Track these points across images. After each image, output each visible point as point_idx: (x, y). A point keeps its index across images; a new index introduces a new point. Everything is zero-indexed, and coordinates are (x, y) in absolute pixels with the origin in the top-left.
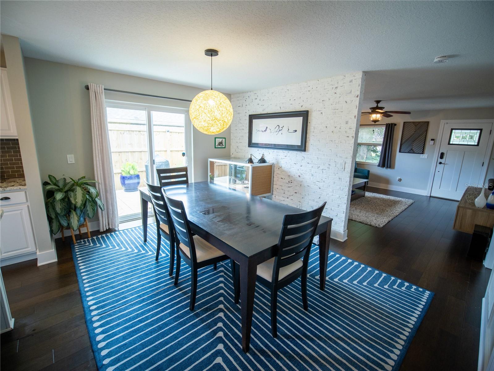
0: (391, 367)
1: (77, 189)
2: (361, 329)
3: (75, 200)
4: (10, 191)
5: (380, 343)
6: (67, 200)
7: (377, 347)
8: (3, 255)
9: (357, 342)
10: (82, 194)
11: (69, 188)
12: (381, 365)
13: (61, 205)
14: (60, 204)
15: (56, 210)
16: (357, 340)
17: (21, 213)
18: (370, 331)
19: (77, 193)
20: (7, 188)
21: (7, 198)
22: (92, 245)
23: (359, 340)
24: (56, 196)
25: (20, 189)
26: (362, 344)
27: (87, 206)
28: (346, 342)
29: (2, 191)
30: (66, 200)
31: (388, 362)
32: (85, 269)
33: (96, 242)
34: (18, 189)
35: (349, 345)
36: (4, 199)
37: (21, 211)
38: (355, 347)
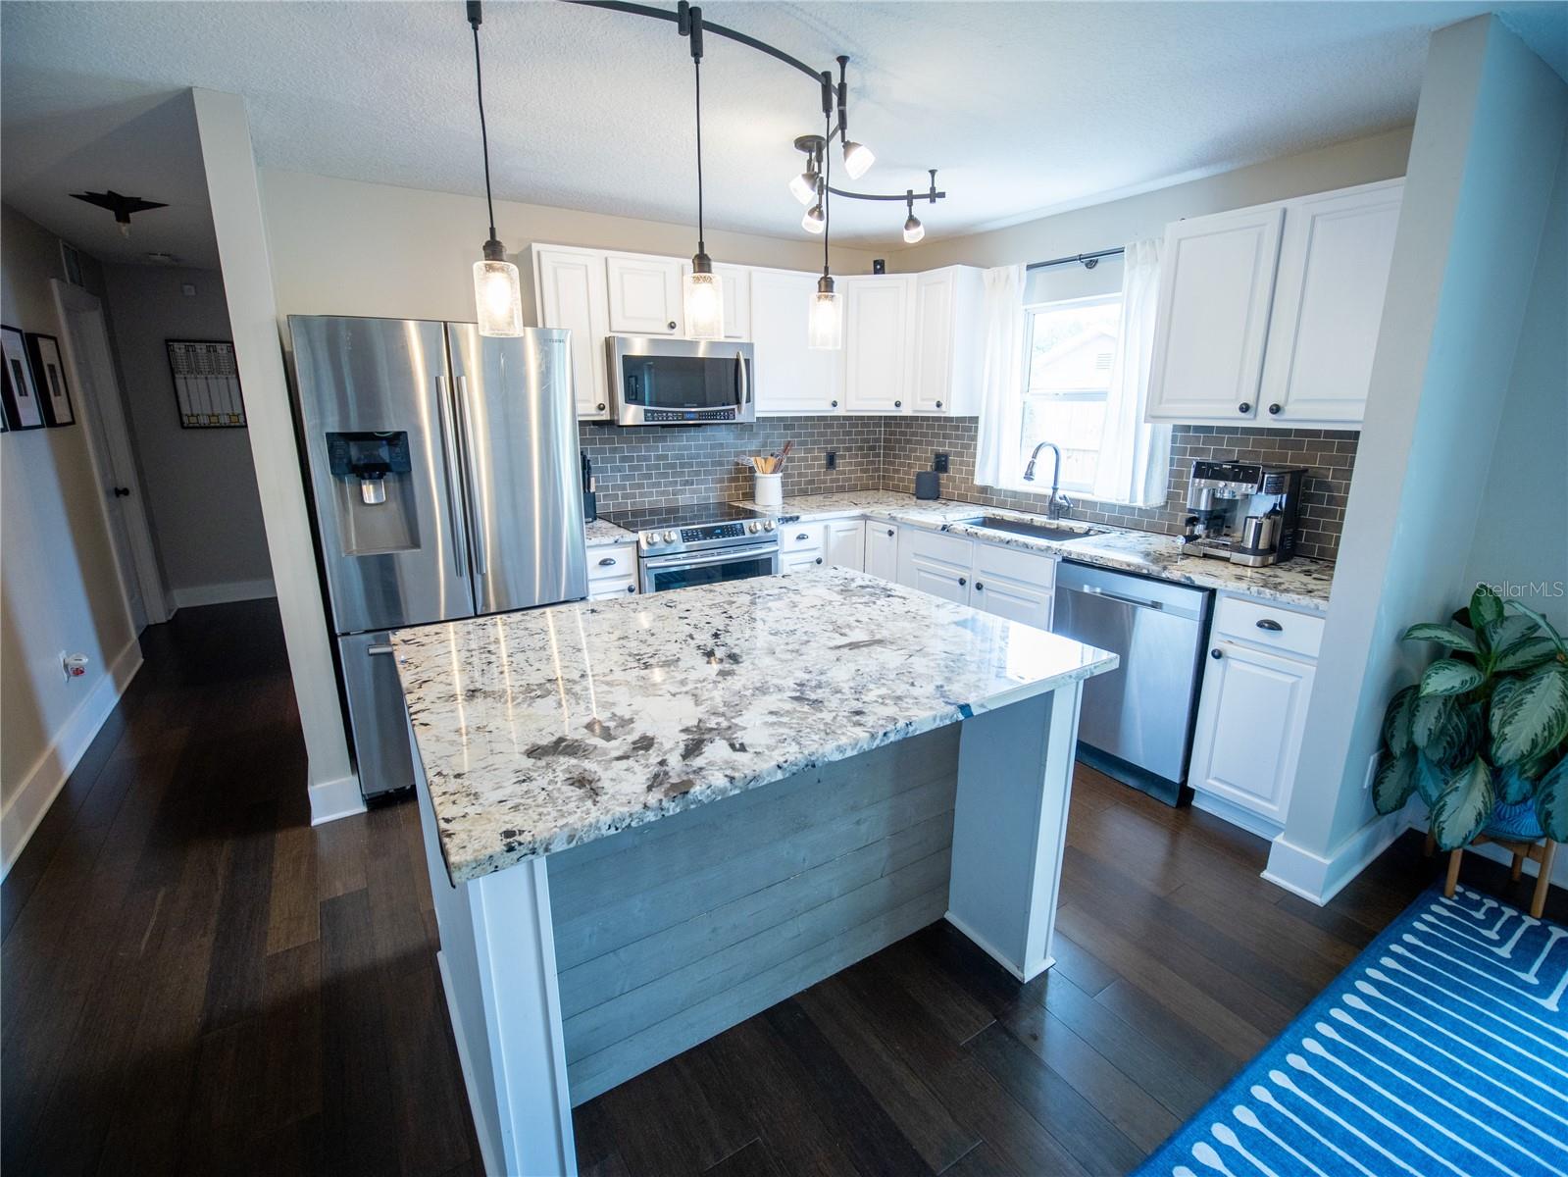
1: (1546, 681)
3: (1503, 725)
4: (1287, 607)
6: (1478, 710)
8: (1210, 781)
10: (1551, 713)
11: (1524, 666)
13: (1438, 719)
14: (1436, 714)
15: (1414, 729)
17: (1294, 686)
19: (1530, 696)
20: (1283, 595)
21: (1274, 626)
22: (1505, 952)
24: (1429, 677)
25: (1318, 609)
27: (1558, 776)
29: (1269, 599)
30: (1477, 708)
32: (1356, 1019)
33: (1537, 955)
34: (1312, 606)
36: (1266, 625)
37: (1294, 679)
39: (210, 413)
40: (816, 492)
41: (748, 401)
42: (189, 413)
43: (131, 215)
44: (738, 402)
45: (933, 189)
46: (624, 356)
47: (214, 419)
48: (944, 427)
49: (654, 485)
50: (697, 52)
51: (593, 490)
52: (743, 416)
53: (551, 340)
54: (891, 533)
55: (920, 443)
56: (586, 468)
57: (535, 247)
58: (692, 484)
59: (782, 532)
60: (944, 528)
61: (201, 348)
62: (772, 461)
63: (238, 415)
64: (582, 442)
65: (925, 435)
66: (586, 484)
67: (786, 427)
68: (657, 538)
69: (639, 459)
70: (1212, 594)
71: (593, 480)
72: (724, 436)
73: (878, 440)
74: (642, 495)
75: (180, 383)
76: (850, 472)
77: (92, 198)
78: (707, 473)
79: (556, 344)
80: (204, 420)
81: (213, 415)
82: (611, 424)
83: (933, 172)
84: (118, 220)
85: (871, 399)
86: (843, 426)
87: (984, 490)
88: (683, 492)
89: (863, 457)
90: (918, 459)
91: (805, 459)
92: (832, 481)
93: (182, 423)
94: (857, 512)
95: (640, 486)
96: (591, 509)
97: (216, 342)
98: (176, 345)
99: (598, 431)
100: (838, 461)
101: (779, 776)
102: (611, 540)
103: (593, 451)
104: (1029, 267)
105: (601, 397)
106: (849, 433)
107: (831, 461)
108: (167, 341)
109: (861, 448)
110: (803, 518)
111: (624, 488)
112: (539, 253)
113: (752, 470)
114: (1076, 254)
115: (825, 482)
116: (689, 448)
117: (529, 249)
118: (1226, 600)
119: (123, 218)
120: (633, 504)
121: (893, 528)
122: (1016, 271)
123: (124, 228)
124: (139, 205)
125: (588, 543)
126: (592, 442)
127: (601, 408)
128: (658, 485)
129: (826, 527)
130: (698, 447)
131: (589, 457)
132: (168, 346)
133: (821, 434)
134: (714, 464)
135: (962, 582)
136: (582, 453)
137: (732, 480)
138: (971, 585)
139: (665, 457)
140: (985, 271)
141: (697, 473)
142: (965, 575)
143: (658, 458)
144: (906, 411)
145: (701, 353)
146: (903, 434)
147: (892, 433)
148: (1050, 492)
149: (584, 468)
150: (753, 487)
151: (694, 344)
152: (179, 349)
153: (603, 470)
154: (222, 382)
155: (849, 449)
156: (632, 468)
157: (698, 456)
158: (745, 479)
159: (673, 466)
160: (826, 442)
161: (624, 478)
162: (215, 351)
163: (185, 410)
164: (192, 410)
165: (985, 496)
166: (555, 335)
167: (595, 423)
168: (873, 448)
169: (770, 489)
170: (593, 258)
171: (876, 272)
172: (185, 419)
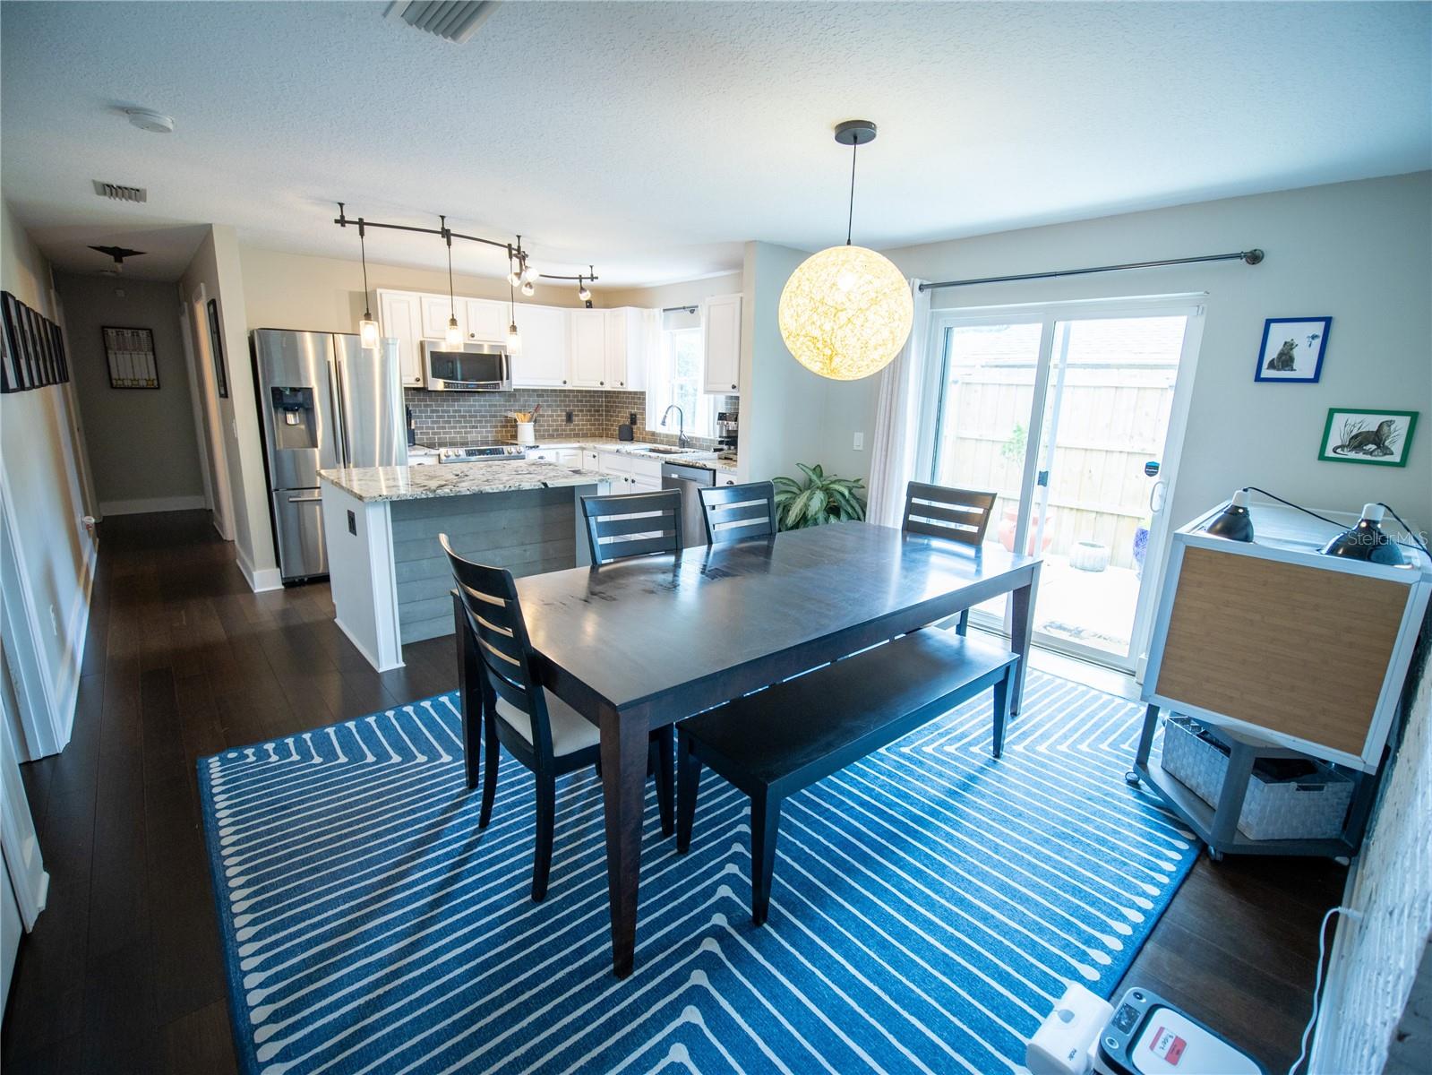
0: (259, 1042)
2: (405, 1024)
5: (334, 1058)
7: (327, 1040)
9: (376, 989)
12: (284, 1017)
16: (380, 991)
18: (385, 1053)
23: (379, 997)
26: (361, 1001)
28: (392, 959)
31: (276, 1043)
35: (381, 964)
38: (366, 976)
39: (132, 378)
40: (559, 436)
41: (508, 378)
42: (117, 378)
43: (124, 258)
44: (502, 379)
45: (592, 275)
46: (431, 352)
47: (135, 383)
48: (633, 398)
49: (452, 428)
50: (449, 244)
51: (413, 427)
52: (504, 386)
53: (388, 344)
54: (594, 457)
55: (622, 407)
56: (409, 414)
57: (379, 291)
58: (477, 428)
59: (528, 454)
60: (617, 451)
61: (128, 334)
62: (529, 415)
63: (153, 380)
64: (406, 400)
65: (625, 403)
66: (409, 424)
67: (538, 396)
68: (450, 453)
69: (443, 411)
70: (715, 471)
71: (413, 422)
72: (497, 400)
73: (602, 406)
74: (444, 433)
75: (112, 357)
76: (583, 425)
77: (102, 249)
78: (486, 422)
79: (391, 346)
80: (128, 383)
81: (135, 380)
82: (423, 390)
83: (591, 267)
84: (116, 261)
85: (587, 380)
86: (577, 396)
87: (653, 434)
88: (470, 432)
89: (591, 416)
90: (622, 417)
91: (552, 416)
92: (571, 430)
93: (112, 384)
94: (577, 445)
95: (444, 428)
96: (412, 439)
97: (139, 329)
98: (110, 331)
99: (416, 394)
100: (575, 418)
101: (468, 493)
102: (423, 453)
103: (413, 406)
104: (664, 310)
105: (418, 374)
106: (581, 401)
107: (569, 418)
108: (103, 327)
109: (590, 411)
110: (541, 446)
111: (433, 428)
112: (381, 295)
113: (516, 421)
114: (682, 306)
115: (565, 430)
116: (475, 406)
117: (376, 291)
118: (721, 474)
119: (118, 259)
120: (439, 439)
121: (596, 454)
122: (657, 312)
123: (119, 266)
124: (131, 253)
125: (409, 453)
126: (413, 400)
127: (418, 380)
128: (455, 427)
129: (557, 453)
130: (481, 406)
131: (410, 409)
132: (103, 331)
133: (561, 401)
134: (491, 416)
135: (626, 480)
136: (406, 406)
137: (502, 427)
138: (630, 481)
139: (460, 411)
140: (645, 310)
141: (480, 422)
142: (627, 476)
143: (455, 411)
144: (607, 388)
145: (486, 351)
146: (614, 402)
147: (609, 402)
148: (679, 433)
149: (407, 415)
150: (516, 432)
151: (481, 346)
152: (112, 333)
153: (420, 417)
154: (142, 357)
155: (582, 411)
156: (438, 417)
157: (480, 411)
158: (512, 426)
159: (464, 417)
160: (565, 406)
161: (433, 422)
162: (138, 335)
163: (115, 375)
164: (119, 375)
165: (653, 437)
166: (390, 341)
167: (414, 389)
168: (598, 411)
169: (526, 431)
170: (413, 297)
171: (587, 307)
172: (114, 382)
